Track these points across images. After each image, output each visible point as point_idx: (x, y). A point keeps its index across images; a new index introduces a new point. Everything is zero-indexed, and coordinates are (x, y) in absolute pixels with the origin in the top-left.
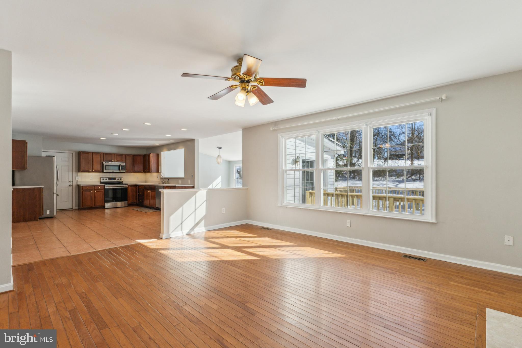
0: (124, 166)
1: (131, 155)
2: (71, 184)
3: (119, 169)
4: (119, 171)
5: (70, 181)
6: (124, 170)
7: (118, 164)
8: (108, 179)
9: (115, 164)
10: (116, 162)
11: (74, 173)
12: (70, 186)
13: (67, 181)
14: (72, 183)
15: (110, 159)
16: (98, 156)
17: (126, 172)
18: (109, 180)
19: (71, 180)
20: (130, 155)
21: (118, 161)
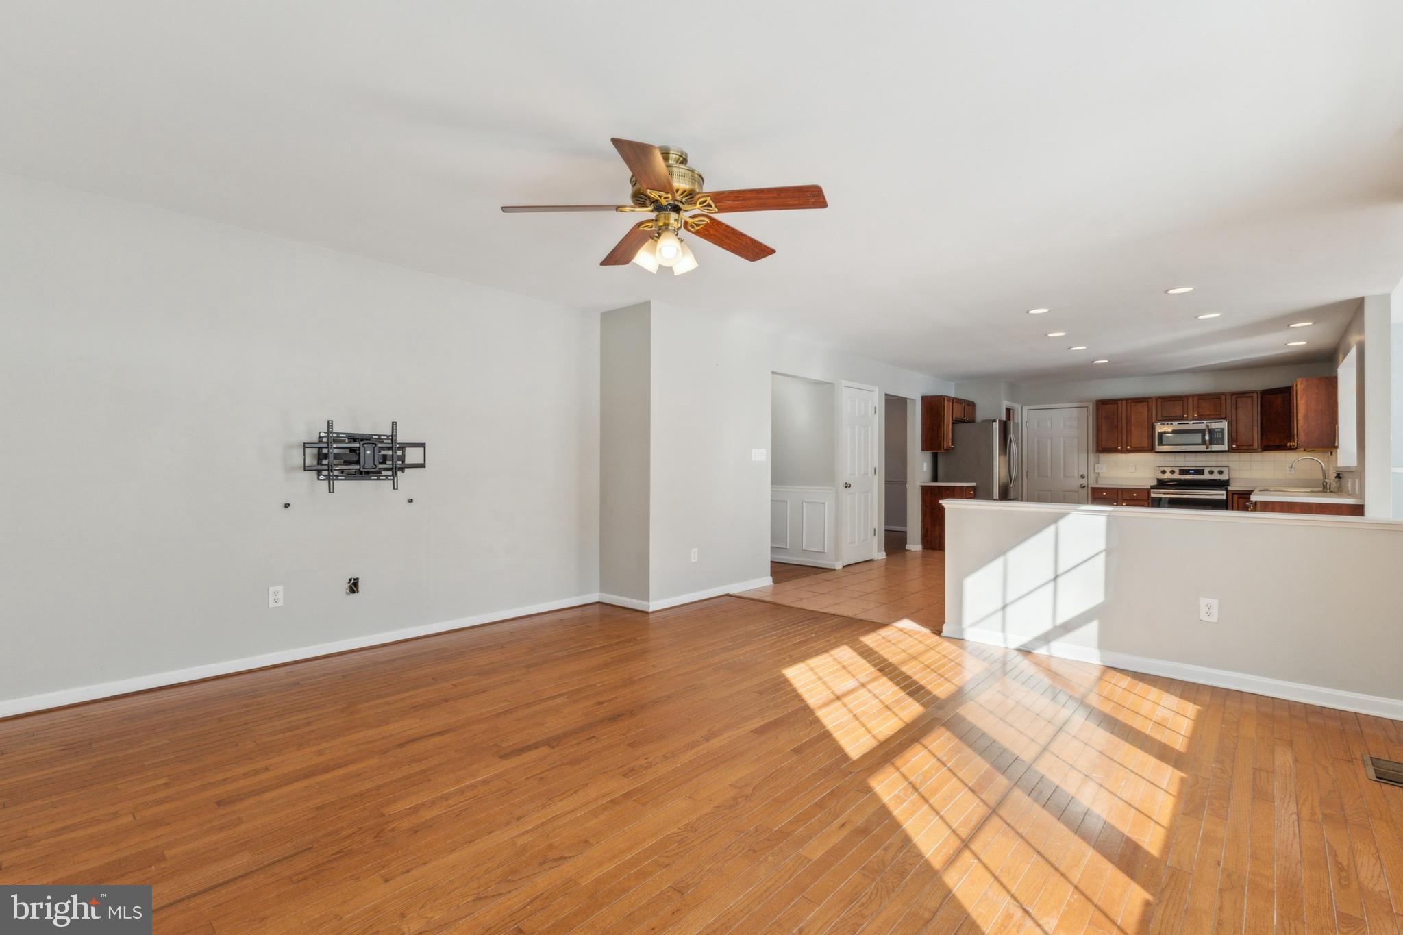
0: (1222, 430)
1: (1253, 392)
2: (1084, 481)
3: (1204, 442)
4: (1203, 448)
5: (1082, 476)
6: (1223, 444)
7: (1202, 426)
8: (1177, 470)
9: (1191, 426)
10: (1195, 420)
11: (1092, 457)
12: (1083, 487)
13: (1076, 475)
14: (1086, 479)
15: (1178, 412)
16: (1142, 408)
17: (1231, 450)
18: (1180, 474)
19: (1085, 474)
20: (1248, 395)
21: (1201, 417)
